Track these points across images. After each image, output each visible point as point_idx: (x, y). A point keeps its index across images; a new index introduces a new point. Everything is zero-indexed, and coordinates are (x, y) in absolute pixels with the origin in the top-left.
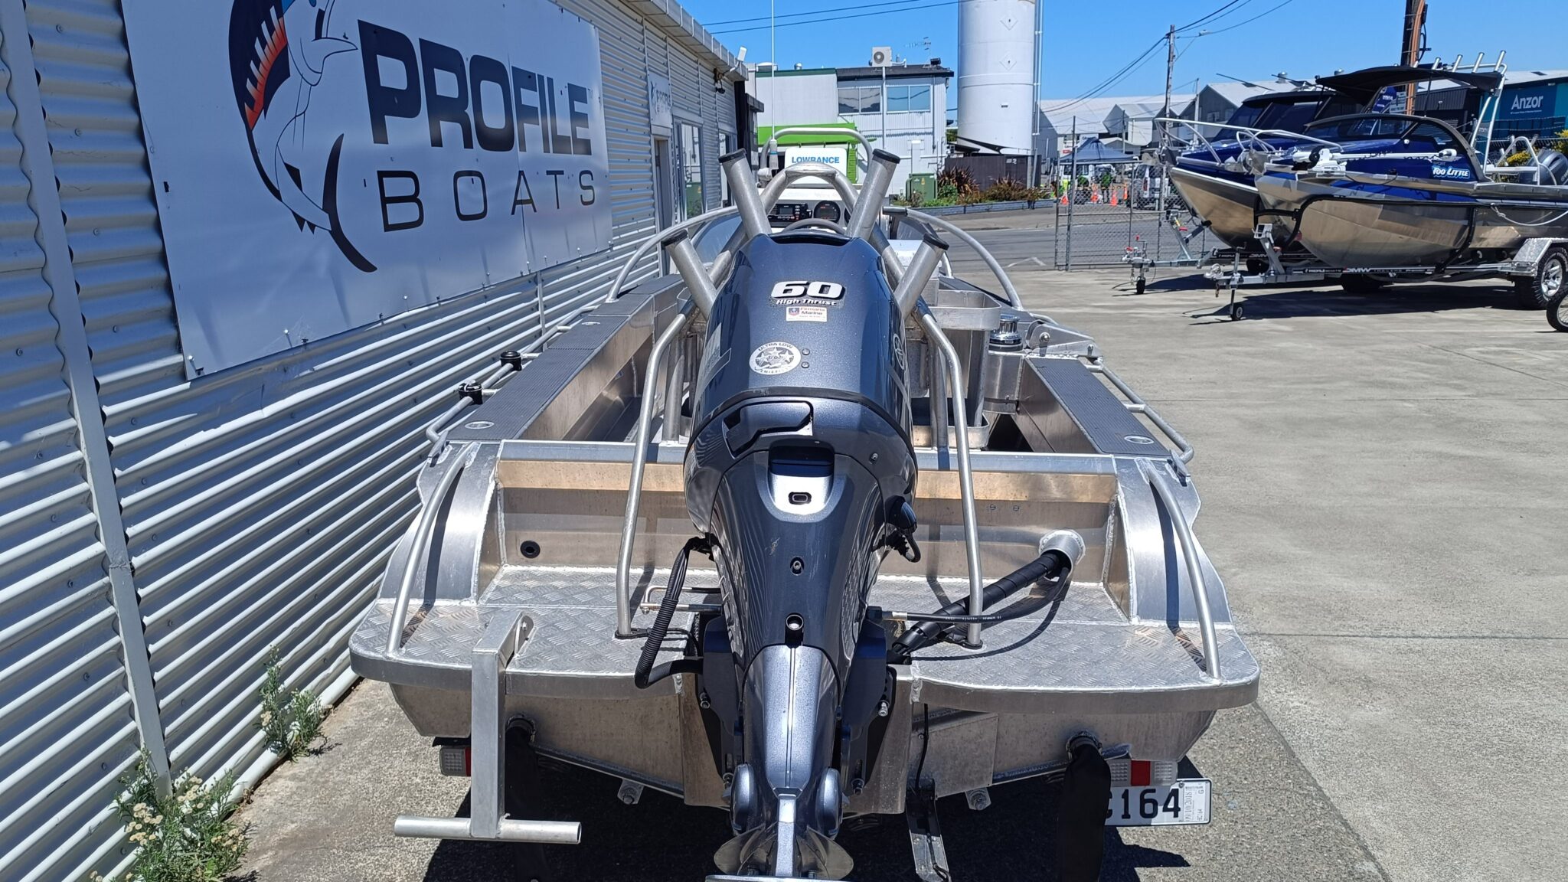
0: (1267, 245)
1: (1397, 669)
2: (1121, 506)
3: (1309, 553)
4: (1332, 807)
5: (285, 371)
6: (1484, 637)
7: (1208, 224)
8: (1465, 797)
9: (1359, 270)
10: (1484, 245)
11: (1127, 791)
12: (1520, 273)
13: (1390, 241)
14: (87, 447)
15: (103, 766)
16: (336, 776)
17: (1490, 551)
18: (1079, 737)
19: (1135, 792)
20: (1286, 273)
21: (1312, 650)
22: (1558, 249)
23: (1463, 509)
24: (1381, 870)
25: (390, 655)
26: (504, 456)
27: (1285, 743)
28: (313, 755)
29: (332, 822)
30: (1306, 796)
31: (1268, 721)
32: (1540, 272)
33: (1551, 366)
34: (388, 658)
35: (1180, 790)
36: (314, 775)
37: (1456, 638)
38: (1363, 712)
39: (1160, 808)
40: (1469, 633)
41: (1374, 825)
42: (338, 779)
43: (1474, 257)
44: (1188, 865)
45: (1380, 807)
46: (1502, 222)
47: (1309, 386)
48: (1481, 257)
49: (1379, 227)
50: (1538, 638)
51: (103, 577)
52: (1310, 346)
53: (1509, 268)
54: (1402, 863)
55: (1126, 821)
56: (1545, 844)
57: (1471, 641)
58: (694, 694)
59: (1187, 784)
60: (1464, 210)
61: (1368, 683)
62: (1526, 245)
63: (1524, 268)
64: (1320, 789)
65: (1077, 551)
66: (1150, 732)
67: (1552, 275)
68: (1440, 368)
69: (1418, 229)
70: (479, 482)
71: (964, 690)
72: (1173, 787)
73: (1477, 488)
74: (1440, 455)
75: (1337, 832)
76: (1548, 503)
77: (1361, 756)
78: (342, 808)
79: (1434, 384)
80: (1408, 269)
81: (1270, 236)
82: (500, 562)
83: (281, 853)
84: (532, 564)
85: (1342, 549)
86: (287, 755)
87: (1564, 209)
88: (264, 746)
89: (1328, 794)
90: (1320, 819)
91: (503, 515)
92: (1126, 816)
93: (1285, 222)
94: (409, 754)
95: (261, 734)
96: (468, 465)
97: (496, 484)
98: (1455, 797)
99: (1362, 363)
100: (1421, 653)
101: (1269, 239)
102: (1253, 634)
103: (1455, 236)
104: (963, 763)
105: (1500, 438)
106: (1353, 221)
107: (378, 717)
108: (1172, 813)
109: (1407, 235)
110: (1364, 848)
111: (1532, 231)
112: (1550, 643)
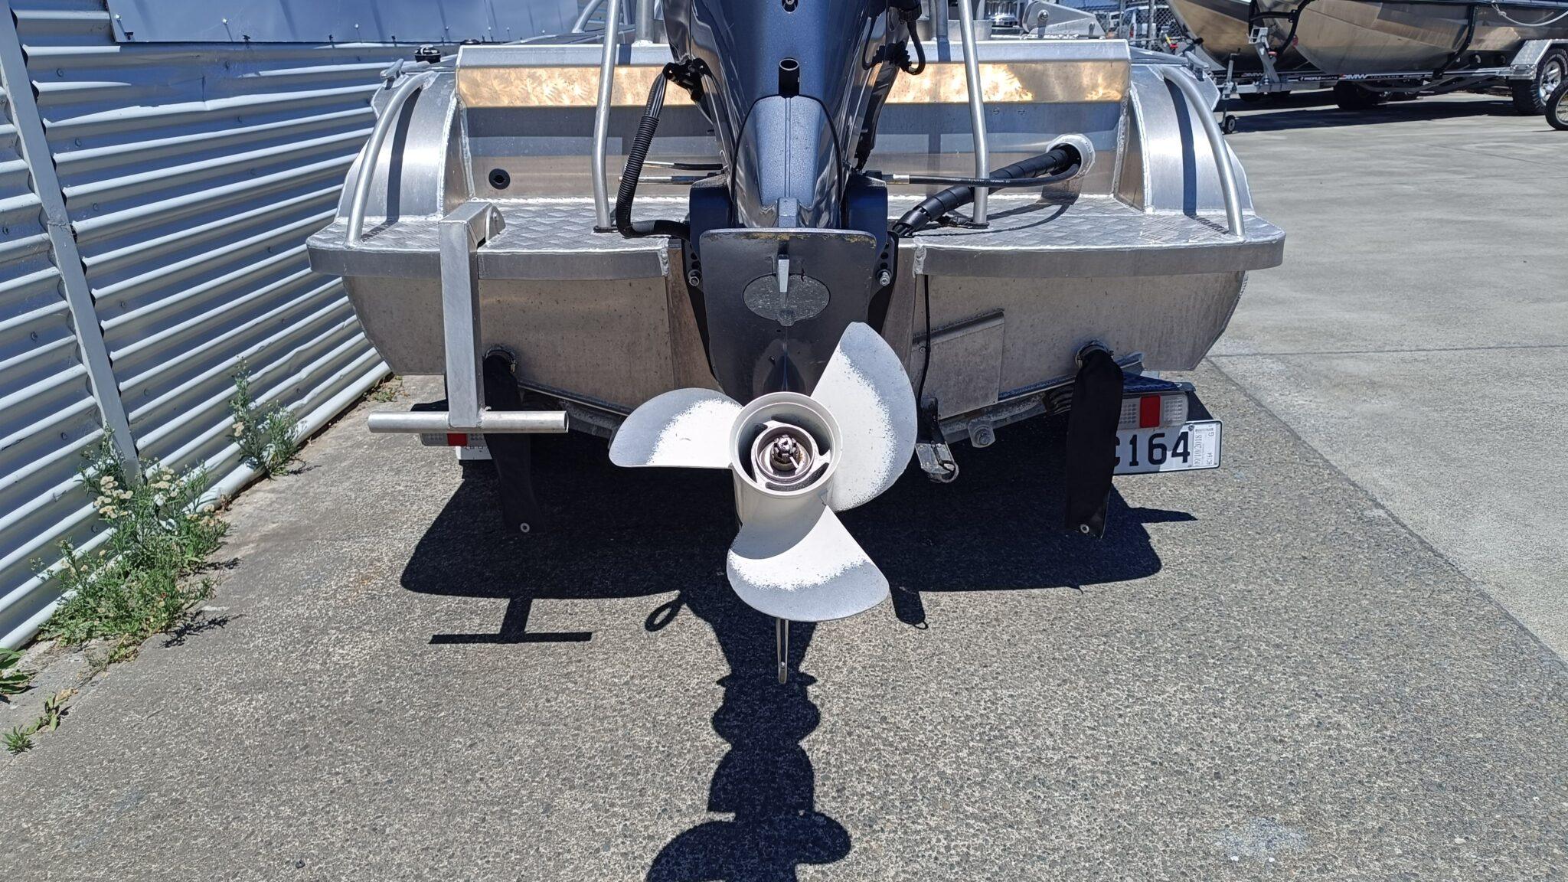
0: (1262, 51)
1: (1402, 373)
2: (1134, 100)
3: (1310, 296)
4: (1340, 473)
5: (227, 67)
6: (1490, 348)
7: (1199, 41)
8: (1475, 460)
9: (1356, 76)
10: (1482, 47)
11: (1135, 437)
12: (1518, 77)
13: (1389, 44)
14: (10, 84)
15: (63, 435)
16: (315, 488)
17: (1495, 287)
18: (1089, 345)
19: (1144, 436)
20: (1281, 82)
21: (1315, 363)
22: (1558, 50)
23: (1466, 259)
24: (1391, 515)
25: (351, 245)
26: (463, 64)
27: (1291, 431)
28: (292, 475)
29: (314, 521)
30: (1312, 467)
31: (1272, 416)
32: (1538, 74)
33: (1551, 155)
34: (349, 247)
35: (1190, 433)
36: (294, 489)
37: (1461, 349)
38: (1368, 405)
39: (1169, 454)
40: (1475, 345)
41: (1383, 483)
42: (318, 490)
43: (1472, 60)
44: (1195, 519)
45: (1388, 470)
46: (1503, 22)
47: (1305, 177)
48: (1479, 62)
49: (1378, 28)
50: (1545, 346)
51: (41, 232)
52: (1305, 149)
53: (1507, 72)
54: (1413, 509)
55: (1134, 469)
56: (1559, 491)
57: (1478, 351)
58: (682, 275)
59: (1197, 427)
60: (1464, 9)
61: (1373, 384)
62: (1525, 47)
63: (1523, 71)
64: (1327, 461)
65: (1088, 156)
66: (1164, 338)
67: (1550, 79)
68: (1439, 160)
69: (1417, 29)
70: (439, 100)
71: (971, 253)
72: (1182, 431)
73: (1479, 243)
74: (1440, 221)
75: (1345, 491)
76: (1552, 251)
77: (1368, 435)
78: (324, 510)
79: (1432, 171)
80: (1405, 74)
81: (1265, 40)
82: (468, 194)
83: (263, 544)
84: (502, 196)
85: (1343, 292)
86: (265, 475)
87: (1565, 10)
88: (240, 460)
89: (1335, 464)
90: (1328, 482)
91: (467, 139)
92: (1134, 463)
93: (1281, 26)
94: (391, 469)
95: (234, 447)
96: (426, 87)
97: (458, 103)
98: (1465, 461)
99: (1358, 159)
100: (1427, 361)
101: (1265, 46)
102: (1255, 354)
103: (1454, 37)
104: (967, 379)
105: (1502, 206)
106: (1351, 22)
107: (359, 445)
108: (1181, 458)
109: (1406, 36)
110: (1374, 500)
111: (1532, 33)
112: (1558, 350)
